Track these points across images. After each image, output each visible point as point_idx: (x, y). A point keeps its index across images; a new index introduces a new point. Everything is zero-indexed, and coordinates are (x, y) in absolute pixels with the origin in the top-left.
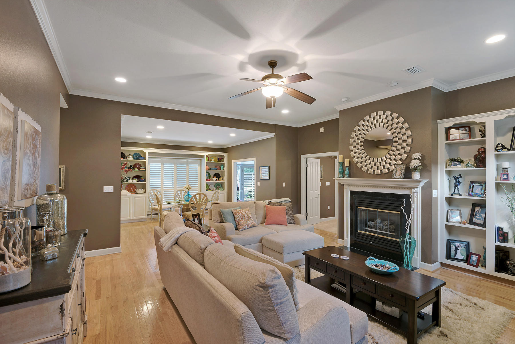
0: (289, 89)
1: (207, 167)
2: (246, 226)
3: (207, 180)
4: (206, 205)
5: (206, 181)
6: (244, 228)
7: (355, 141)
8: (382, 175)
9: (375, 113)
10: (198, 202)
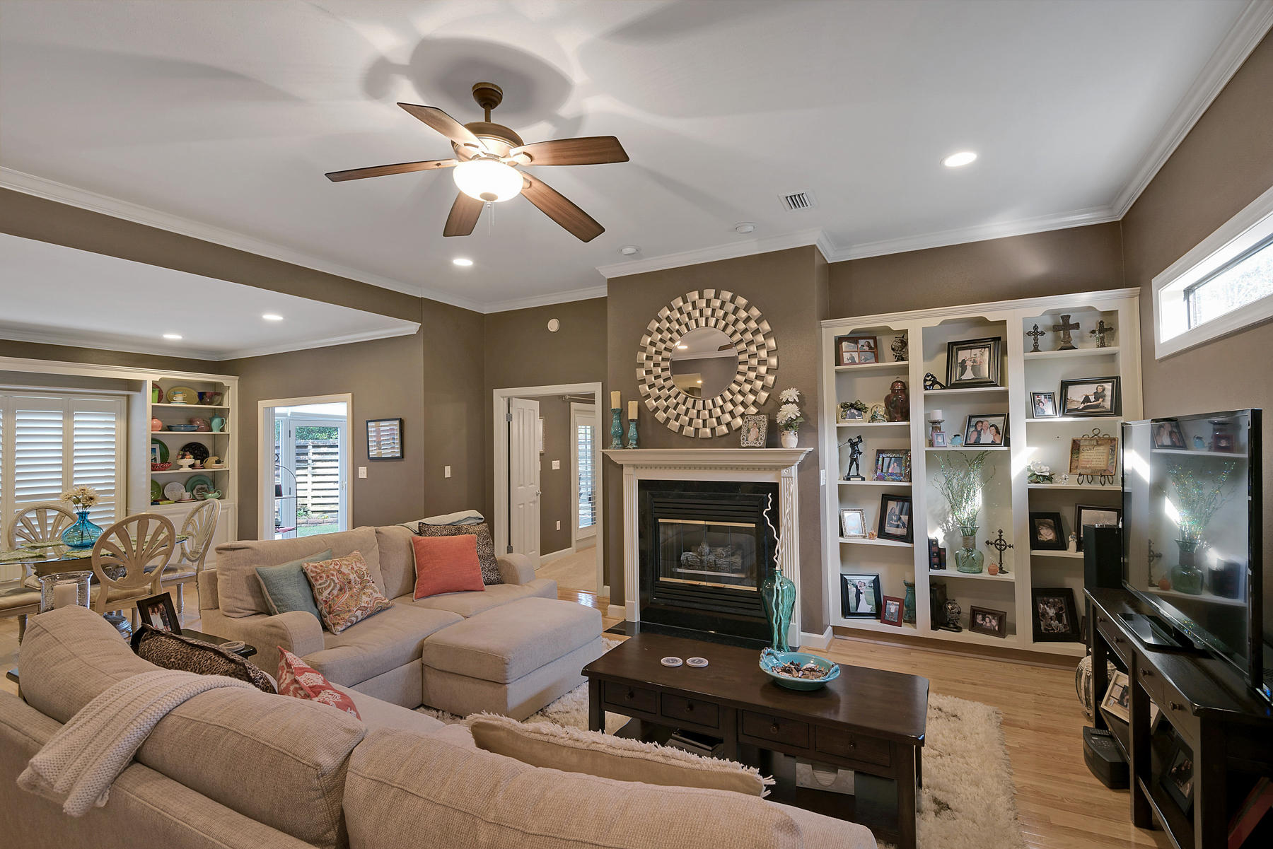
0: (535, 184)
1: (156, 422)
2: (359, 613)
3: (154, 468)
4: (168, 554)
5: (152, 470)
6: (351, 622)
7: (649, 358)
8: (714, 440)
9: (696, 293)
10: (134, 548)
